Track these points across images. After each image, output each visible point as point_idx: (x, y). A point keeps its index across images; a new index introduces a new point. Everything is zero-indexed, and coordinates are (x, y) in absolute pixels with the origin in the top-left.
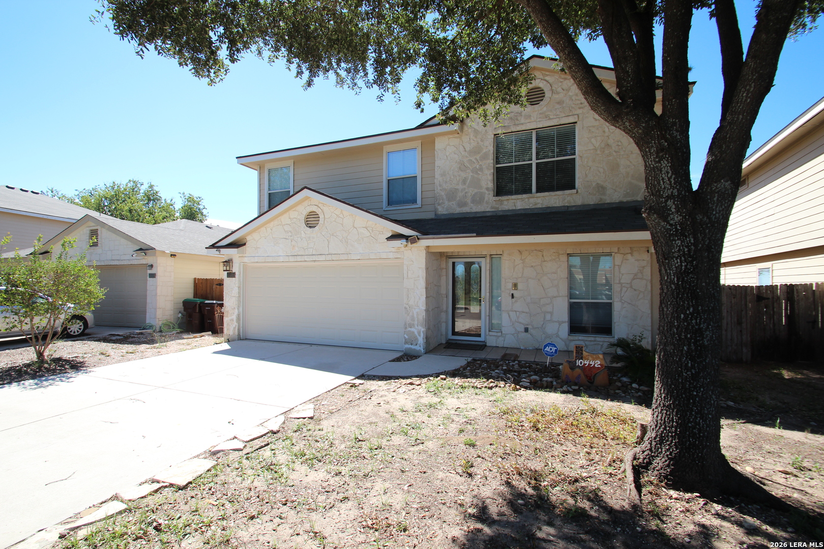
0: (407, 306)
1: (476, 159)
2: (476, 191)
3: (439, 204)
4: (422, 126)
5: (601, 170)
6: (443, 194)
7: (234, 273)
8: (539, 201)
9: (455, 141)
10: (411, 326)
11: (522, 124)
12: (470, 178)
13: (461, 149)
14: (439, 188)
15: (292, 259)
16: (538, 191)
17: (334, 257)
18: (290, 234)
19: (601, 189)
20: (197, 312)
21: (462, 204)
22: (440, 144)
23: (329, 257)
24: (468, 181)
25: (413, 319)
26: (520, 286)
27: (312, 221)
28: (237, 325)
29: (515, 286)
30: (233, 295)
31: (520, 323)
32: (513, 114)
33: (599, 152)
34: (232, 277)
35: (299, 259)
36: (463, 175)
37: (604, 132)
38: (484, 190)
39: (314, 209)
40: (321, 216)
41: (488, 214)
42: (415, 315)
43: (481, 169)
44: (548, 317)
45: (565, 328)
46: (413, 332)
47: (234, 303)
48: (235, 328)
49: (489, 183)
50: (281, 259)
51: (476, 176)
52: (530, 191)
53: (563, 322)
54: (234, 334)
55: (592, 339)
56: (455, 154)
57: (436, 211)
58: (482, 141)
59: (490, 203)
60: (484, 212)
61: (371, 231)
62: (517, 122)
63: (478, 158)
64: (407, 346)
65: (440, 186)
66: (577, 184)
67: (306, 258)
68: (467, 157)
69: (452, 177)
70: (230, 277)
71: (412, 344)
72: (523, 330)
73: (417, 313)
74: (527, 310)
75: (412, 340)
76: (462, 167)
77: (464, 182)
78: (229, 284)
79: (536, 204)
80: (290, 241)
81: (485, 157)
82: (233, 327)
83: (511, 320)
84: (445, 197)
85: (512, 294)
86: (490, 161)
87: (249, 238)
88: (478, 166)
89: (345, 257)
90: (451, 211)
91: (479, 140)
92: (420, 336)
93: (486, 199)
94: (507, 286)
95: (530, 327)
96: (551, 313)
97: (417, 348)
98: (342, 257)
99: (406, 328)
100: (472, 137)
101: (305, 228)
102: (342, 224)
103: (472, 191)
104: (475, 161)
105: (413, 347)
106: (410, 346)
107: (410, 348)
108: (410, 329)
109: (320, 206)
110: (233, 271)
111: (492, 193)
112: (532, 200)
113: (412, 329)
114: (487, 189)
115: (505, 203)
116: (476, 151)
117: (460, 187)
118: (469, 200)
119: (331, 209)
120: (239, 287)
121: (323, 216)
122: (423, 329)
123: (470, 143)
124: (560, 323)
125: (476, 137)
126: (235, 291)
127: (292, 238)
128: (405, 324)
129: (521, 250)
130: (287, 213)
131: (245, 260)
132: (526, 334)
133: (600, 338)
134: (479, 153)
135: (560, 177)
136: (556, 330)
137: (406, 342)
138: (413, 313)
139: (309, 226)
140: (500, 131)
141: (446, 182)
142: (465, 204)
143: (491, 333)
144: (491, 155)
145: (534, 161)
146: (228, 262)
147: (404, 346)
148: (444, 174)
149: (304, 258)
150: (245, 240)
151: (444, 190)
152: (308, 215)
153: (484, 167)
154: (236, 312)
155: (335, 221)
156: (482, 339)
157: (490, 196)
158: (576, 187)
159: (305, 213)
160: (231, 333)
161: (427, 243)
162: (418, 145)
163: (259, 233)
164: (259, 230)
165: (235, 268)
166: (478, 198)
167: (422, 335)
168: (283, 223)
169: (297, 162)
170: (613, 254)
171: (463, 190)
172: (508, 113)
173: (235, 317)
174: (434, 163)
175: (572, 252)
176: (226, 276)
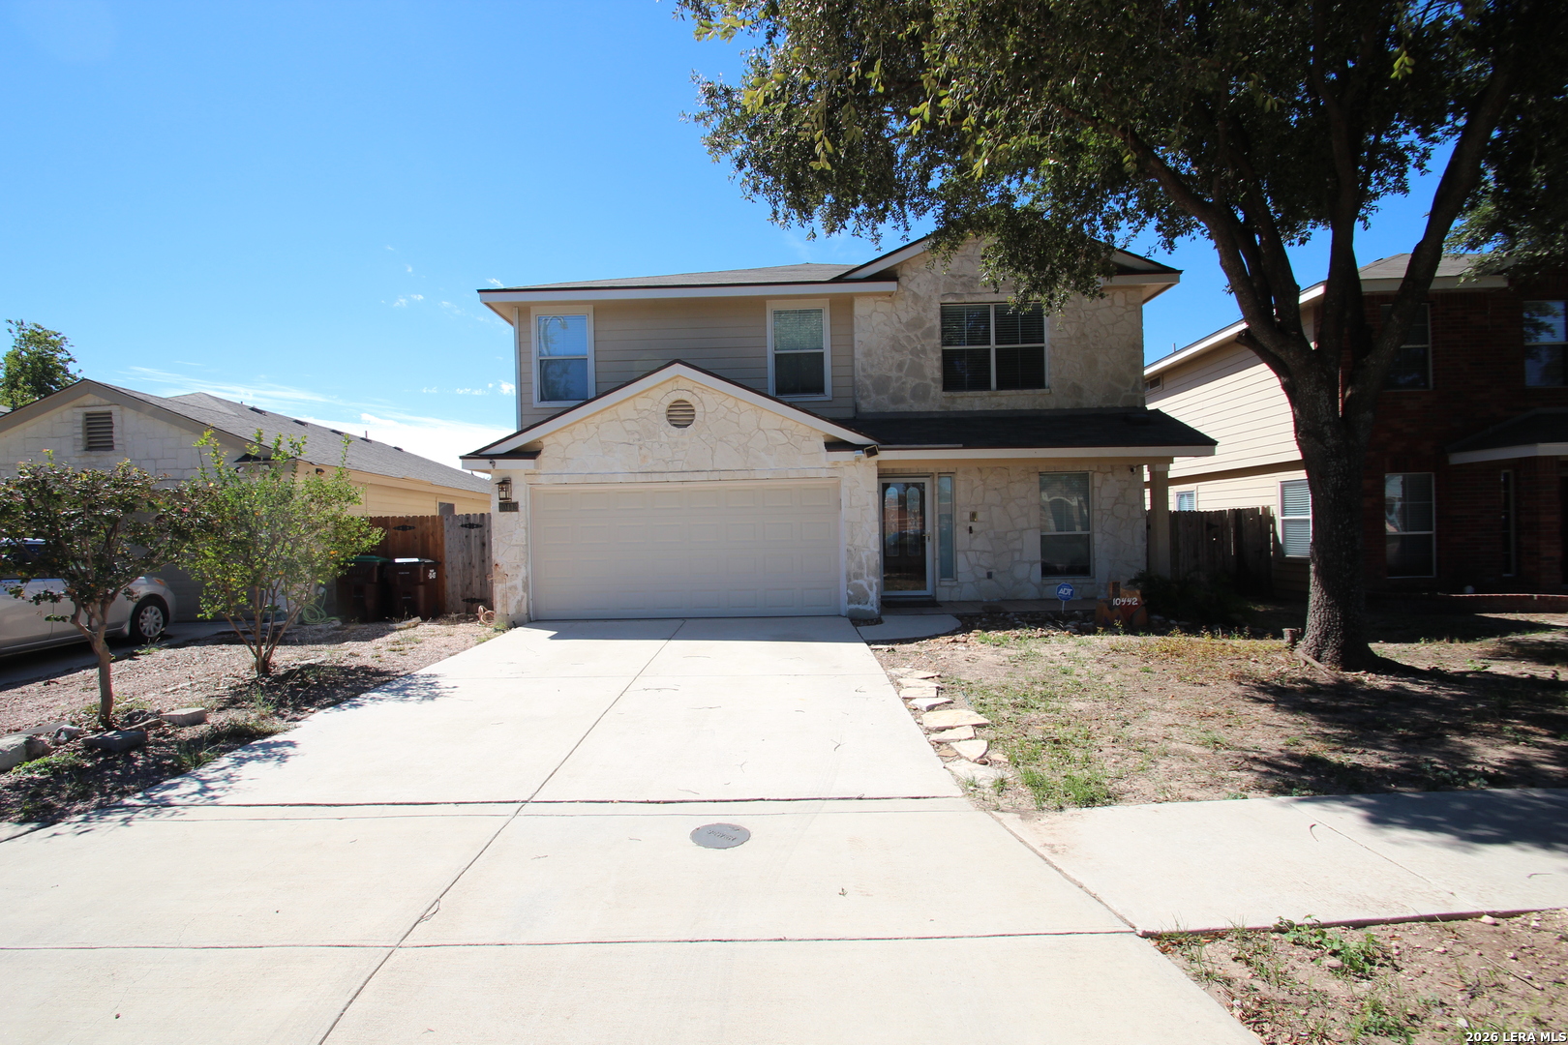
0: (851, 548)
1: (916, 336)
2: (917, 381)
3: (862, 398)
4: (840, 279)
5: (1078, 366)
6: (868, 382)
7: (517, 503)
8: (1004, 401)
9: (884, 306)
10: (857, 576)
11: (979, 294)
12: (908, 361)
13: (895, 319)
14: (861, 373)
15: (631, 478)
16: (1000, 387)
17: (724, 476)
18: (637, 436)
19: (1077, 390)
20: (375, 580)
21: (897, 399)
22: (860, 308)
23: (715, 476)
24: (906, 367)
25: (860, 566)
26: (980, 516)
27: (681, 415)
28: (525, 595)
29: (973, 516)
30: (514, 542)
31: (981, 566)
32: (966, 278)
33: (1074, 343)
34: (510, 511)
35: (656, 477)
36: (898, 357)
37: (1079, 317)
38: (929, 381)
39: (685, 396)
40: (698, 410)
41: (937, 416)
42: (864, 561)
43: (924, 351)
44: (1017, 556)
45: (1038, 568)
46: (861, 586)
47: (518, 558)
48: (519, 602)
49: (936, 371)
50: (619, 478)
51: (917, 360)
52: (986, 386)
53: (1035, 562)
54: (518, 612)
56: (885, 325)
57: (856, 408)
58: (924, 310)
59: (937, 400)
60: (930, 412)
61: (789, 436)
62: (972, 291)
63: (919, 334)
64: (853, 606)
65: (864, 370)
66: (1048, 380)
67: (670, 477)
68: (903, 331)
69: (882, 359)
70: (506, 511)
71: (859, 603)
72: (986, 576)
73: (867, 556)
74: (990, 549)
75: (859, 597)
76: (897, 346)
77: (900, 366)
78: (500, 521)
79: (1000, 405)
80: (637, 448)
81: (929, 334)
82: (516, 600)
83: (969, 563)
84: (870, 387)
85: (970, 528)
86: (937, 340)
87: (545, 442)
88: (919, 347)
89: (745, 475)
90: (882, 410)
91: (920, 309)
92: (871, 590)
93: (932, 394)
94: (962, 517)
95: (994, 571)
96: (1021, 551)
97: (868, 608)
98: (738, 476)
99: (850, 580)
100: (909, 303)
101: (667, 427)
102: (738, 424)
103: (911, 382)
104: (915, 339)
105: (861, 607)
106: (857, 606)
107: (857, 609)
108: (856, 581)
109: (695, 392)
110: (514, 500)
111: (940, 386)
112: (994, 399)
113: (860, 582)
114: (933, 380)
115: (959, 401)
116: (916, 324)
117: (894, 374)
118: (907, 395)
119: (713, 397)
120: (526, 529)
121: (702, 410)
122: (875, 580)
123: (907, 312)
124: (1032, 563)
125: (916, 304)
126: (519, 536)
127: (641, 442)
128: (848, 575)
129: (980, 466)
130: (631, 401)
131: (542, 479)
132: (989, 581)
133: (1079, 580)
134: (920, 327)
135: (1025, 369)
136: (1026, 573)
137: (850, 601)
138: (861, 558)
139: (675, 425)
140: (949, 300)
141: (872, 366)
142: (902, 400)
143: (942, 583)
144: (938, 333)
145: (993, 347)
146: (504, 483)
147: (846, 607)
148: (868, 354)
149: (665, 477)
150: (539, 445)
151: (869, 376)
152: (671, 406)
153: (928, 348)
154: (522, 572)
155: (724, 418)
156: (928, 592)
157: (936, 390)
158: (1047, 384)
159: (667, 402)
160: (512, 610)
161: (886, 455)
162: (824, 304)
163: (571, 433)
164: (572, 427)
165: (518, 495)
166: (921, 393)
167: (875, 588)
168: (622, 418)
169: (601, 310)
170: (1090, 473)
171: (898, 379)
172: (960, 276)
173: (519, 582)
174: (852, 335)
175: (1045, 471)
176: (498, 509)
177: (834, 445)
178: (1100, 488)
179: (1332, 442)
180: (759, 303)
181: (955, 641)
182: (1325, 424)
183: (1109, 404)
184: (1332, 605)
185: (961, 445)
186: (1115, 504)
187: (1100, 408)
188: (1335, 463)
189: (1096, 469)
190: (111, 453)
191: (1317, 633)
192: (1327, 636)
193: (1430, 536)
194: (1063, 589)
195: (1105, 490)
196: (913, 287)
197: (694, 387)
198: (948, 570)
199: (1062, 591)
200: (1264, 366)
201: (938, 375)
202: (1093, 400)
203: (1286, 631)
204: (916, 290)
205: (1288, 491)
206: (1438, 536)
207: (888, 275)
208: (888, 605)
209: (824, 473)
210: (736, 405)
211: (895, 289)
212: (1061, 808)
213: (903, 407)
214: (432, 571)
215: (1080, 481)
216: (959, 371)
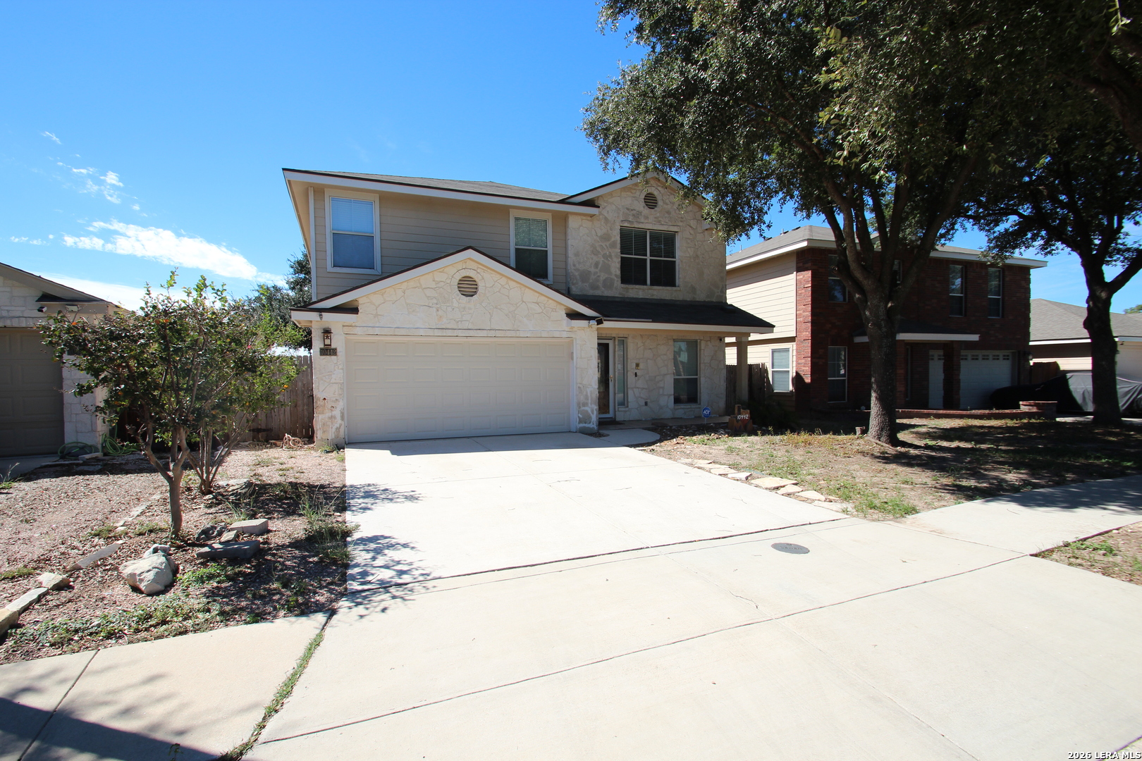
0: (581, 386)
2: (607, 276)
3: (573, 284)
4: (563, 202)
5: (694, 275)
6: (577, 274)
7: (337, 349)
8: (655, 293)
9: (587, 223)
10: (585, 404)
11: (642, 223)
12: (601, 262)
13: (593, 232)
14: (573, 268)
15: (430, 333)
16: (652, 284)
17: (498, 334)
18: (435, 301)
19: (693, 289)
21: (595, 287)
22: (573, 223)
23: (492, 333)
24: (600, 266)
25: (587, 398)
26: (641, 366)
27: (468, 287)
28: (343, 423)
29: (637, 365)
30: (333, 381)
31: (642, 398)
32: (635, 212)
33: (692, 260)
34: (330, 355)
35: (449, 333)
36: (595, 259)
37: (695, 244)
38: (613, 277)
39: (472, 274)
40: (481, 285)
41: (617, 300)
42: (589, 395)
43: (610, 256)
44: (661, 391)
45: (672, 398)
46: (587, 411)
47: (336, 393)
48: (338, 429)
49: (617, 270)
50: (422, 332)
51: (606, 262)
52: (645, 283)
53: (671, 395)
54: (337, 437)
55: (689, 407)
56: (588, 236)
57: (568, 290)
58: (611, 229)
59: (618, 290)
60: (613, 297)
61: (543, 308)
62: (638, 220)
63: (607, 245)
64: (582, 425)
65: (574, 265)
66: (677, 282)
67: (460, 333)
68: (598, 242)
69: (585, 259)
70: (326, 355)
71: (585, 423)
72: (644, 404)
73: (590, 391)
74: (646, 387)
75: (585, 419)
76: (595, 252)
77: (596, 265)
78: (321, 363)
79: (653, 295)
80: (435, 310)
81: (613, 245)
83: (635, 395)
84: (578, 277)
85: (636, 373)
86: (618, 250)
87: (361, 301)
88: (607, 253)
89: (513, 334)
90: (585, 293)
91: (609, 228)
92: (593, 414)
93: (615, 285)
94: (631, 366)
95: (648, 401)
96: (663, 388)
97: (591, 426)
98: (509, 334)
99: (580, 407)
100: (602, 223)
101: (458, 295)
102: (509, 297)
103: (603, 276)
104: (605, 247)
105: (587, 425)
106: (584, 425)
107: (585, 427)
108: (584, 408)
109: (478, 271)
110: (333, 346)
111: (620, 280)
112: (650, 291)
113: (586, 408)
114: (616, 275)
115: (630, 291)
116: (606, 237)
117: (593, 270)
118: (600, 284)
119: (490, 276)
120: (343, 370)
121: (483, 284)
122: (596, 407)
123: (601, 229)
124: (669, 396)
125: (606, 224)
126: (338, 375)
127: (438, 306)
128: (578, 404)
129: (643, 334)
130: (431, 274)
131: (358, 331)
132: (646, 407)
133: (693, 406)
134: (609, 240)
135: (665, 275)
136: (665, 404)
137: (580, 422)
138: (587, 392)
139: (462, 294)
140: (626, 224)
141: (579, 263)
142: (597, 288)
143: (620, 409)
144: (619, 246)
145: (648, 258)
146: (328, 332)
147: (576, 425)
148: (577, 255)
149: (456, 333)
150: (355, 304)
151: (578, 270)
152: (460, 280)
153: (613, 254)
154: (341, 405)
155: (499, 292)
156: (611, 415)
157: (618, 282)
158: (677, 285)
159: (458, 277)
160: (331, 435)
161: (607, 324)
162: (548, 217)
163: (382, 295)
164: (384, 291)
165: (337, 342)
166: (608, 284)
167: (595, 412)
168: (423, 287)
169: (385, 198)
170: (699, 341)
171: (596, 273)
172: (632, 210)
173: (337, 413)
174: (566, 241)
175: (676, 339)
176: (319, 353)
177: (573, 315)
178: (704, 350)
180: (507, 209)
181: (678, 443)
183: (709, 300)
184: (884, 414)
186: (711, 360)
187: (705, 301)
189: (702, 338)
191: (876, 429)
192: (882, 430)
193: (845, 380)
194: (684, 411)
195: (706, 352)
196: (605, 213)
197: (478, 268)
198: (623, 403)
199: (705, 412)
201: (618, 272)
202: (701, 296)
203: (858, 429)
204: (606, 215)
205: (776, 354)
206: (848, 380)
207: (590, 203)
208: (603, 423)
209: (565, 335)
210: (507, 283)
211: (595, 213)
213: (598, 293)
215: (693, 346)
216: (630, 272)
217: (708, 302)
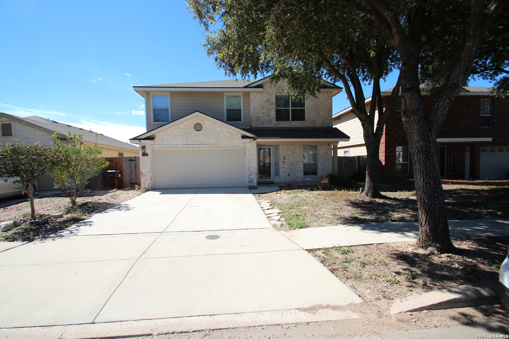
0: (249, 167)
1: (268, 104)
2: (269, 118)
3: (253, 123)
4: (246, 87)
5: (314, 114)
6: (254, 118)
7: (148, 154)
8: (293, 124)
9: (259, 95)
10: (251, 175)
12: (266, 112)
13: (262, 99)
14: (252, 115)
15: (183, 146)
16: (292, 120)
17: (211, 146)
18: (185, 134)
19: (314, 121)
20: (101, 177)
22: (252, 96)
23: (209, 146)
24: (265, 114)
25: (252, 172)
26: (286, 158)
27: (198, 127)
28: (151, 181)
29: (284, 158)
30: (147, 166)
31: (287, 172)
32: (283, 88)
33: (313, 108)
34: (146, 156)
35: (191, 146)
36: (263, 111)
37: (315, 100)
38: (272, 118)
39: (200, 122)
40: (204, 126)
41: (274, 128)
42: (253, 171)
43: (270, 109)
45: (302, 173)
46: (252, 178)
47: (148, 170)
48: (149, 184)
49: (274, 115)
50: (180, 146)
51: (268, 112)
52: (289, 120)
53: (302, 171)
54: (149, 187)
55: (312, 176)
56: (259, 101)
57: (251, 126)
58: (271, 97)
59: (275, 124)
60: (272, 127)
61: (231, 134)
62: (285, 91)
63: (269, 104)
64: (249, 184)
65: (253, 114)
66: (306, 118)
67: (195, 146)
68: (264, 103)
69: (258, 111)
70: (144, 156)
71: (251, 183)
72: (288, 175)
73: (254, 170)
74: (289, 167)
75: (251, 181)
76: (263, 108)
77: (264, 113)
78: (142, 159)
79: (292, 125)
80: (185, 137)
81: (272, 104)
82: (148, 183)
83: (283, 171)
84: (255, 120)
85: (284, 161)
86: (274, 106)
87: (156, 135)
88: (269, 108)
89: (218, 146)
90: (258, 126)
91: (270, 97)
92: (255, 179)
93: (273, 122)
94: (281, 158)
95: (290, 174)
96: (298, 168)
97: (254, 184)
98: (216, 146)
99: (248, 176)
100: (266, 95)
101: (194, 131)
102: (215, 130)
103: (267, 118)
105: (252, 184)
106: (251, 184)
107: (251, 185)
108: (250, 177)
109: (202, 120)
110: (147, 153)
111: (275, 120)
112: (290, 124)
113: (252, 177)
114: (273, 118)
115: (281, 124)
116: (268, 101)
117: (262, 116)
118: (266, 122)
119: (208, 122)
120: (151, 161)
121: (205, 126)
122: (256, 176)
123: (266, 97)
124: (301, 171)
125: (268, 95)
126: (149, 164)
127: (186, 135)
128: (248, 175)
129: (287, 143)
130: (183, 123)
131: (155, 146)
132: (289, 176)
133: (314, 176)
134: (270, 102)
135: (299, 115)
136: (299, 174)
137: (249, 182)
138: (252, 170)
139: (196, 130)
140: (278, 94)
141: (255, 113)
142: (264, 124)
143: (276, 177)
144: (275, 104)
145: (290, 108)
146: (144, 147)
147: (247, 184)
148: (254, 110)
149: (193, 146)
150: (154, 136)
151: (255, 116)
152: (195, 125)
153: (272, 108)
154: (150, 175)
155: (211, 128)
156: (272, 180)
157: (274, 121)
158: (305, 120)
159: (194, 123)
160: (147, 186)
161: (259, 140)
162: (241, 94)
163: (164, 132)
164: (165, 131)
165: (148, 151)
166: (270, 121)
167: (256, 179)
168: (180, 128)
169: (173, 94)
170: (317, 145)
171: (264, 117)
172: (281, 87)
173: (149, 178)
174: (249, 104)
175: (305, 146)
176: (142, 155)
177: (244, 137)
178: (320, 150)
179: (372, 139)
180: (222, 93)
181: (277, 193)
182: (371, 134)
184: (371, 182)
185: (280, 138)
186: (324, 154)
187: (320, 127)
188: (372, 145)
189: (319, 144)
190: (11, 137)
191: (367, 189)
192: (369, 190)
194: (309, 178)
195: (321, 151)
196: (267, 90)
197: (202, 119)
198: (277, 174)
199: (308, 179)
200: (357, 118)
201: (275, 116)
202: (318, 124)
203: (360, 188)
204: (268, 91)
206: (409, 163)
207: (260, 86)
208: (260, 184)
209: (241, 145)
210: (215, 125)
211: (262, 91)
212: (295, 229)
213: (264, 126)
214: (119, 174)
215: (315, 147)
216: (281, 115)
217: (322, 127)
